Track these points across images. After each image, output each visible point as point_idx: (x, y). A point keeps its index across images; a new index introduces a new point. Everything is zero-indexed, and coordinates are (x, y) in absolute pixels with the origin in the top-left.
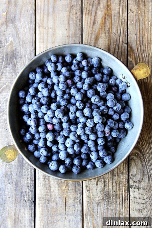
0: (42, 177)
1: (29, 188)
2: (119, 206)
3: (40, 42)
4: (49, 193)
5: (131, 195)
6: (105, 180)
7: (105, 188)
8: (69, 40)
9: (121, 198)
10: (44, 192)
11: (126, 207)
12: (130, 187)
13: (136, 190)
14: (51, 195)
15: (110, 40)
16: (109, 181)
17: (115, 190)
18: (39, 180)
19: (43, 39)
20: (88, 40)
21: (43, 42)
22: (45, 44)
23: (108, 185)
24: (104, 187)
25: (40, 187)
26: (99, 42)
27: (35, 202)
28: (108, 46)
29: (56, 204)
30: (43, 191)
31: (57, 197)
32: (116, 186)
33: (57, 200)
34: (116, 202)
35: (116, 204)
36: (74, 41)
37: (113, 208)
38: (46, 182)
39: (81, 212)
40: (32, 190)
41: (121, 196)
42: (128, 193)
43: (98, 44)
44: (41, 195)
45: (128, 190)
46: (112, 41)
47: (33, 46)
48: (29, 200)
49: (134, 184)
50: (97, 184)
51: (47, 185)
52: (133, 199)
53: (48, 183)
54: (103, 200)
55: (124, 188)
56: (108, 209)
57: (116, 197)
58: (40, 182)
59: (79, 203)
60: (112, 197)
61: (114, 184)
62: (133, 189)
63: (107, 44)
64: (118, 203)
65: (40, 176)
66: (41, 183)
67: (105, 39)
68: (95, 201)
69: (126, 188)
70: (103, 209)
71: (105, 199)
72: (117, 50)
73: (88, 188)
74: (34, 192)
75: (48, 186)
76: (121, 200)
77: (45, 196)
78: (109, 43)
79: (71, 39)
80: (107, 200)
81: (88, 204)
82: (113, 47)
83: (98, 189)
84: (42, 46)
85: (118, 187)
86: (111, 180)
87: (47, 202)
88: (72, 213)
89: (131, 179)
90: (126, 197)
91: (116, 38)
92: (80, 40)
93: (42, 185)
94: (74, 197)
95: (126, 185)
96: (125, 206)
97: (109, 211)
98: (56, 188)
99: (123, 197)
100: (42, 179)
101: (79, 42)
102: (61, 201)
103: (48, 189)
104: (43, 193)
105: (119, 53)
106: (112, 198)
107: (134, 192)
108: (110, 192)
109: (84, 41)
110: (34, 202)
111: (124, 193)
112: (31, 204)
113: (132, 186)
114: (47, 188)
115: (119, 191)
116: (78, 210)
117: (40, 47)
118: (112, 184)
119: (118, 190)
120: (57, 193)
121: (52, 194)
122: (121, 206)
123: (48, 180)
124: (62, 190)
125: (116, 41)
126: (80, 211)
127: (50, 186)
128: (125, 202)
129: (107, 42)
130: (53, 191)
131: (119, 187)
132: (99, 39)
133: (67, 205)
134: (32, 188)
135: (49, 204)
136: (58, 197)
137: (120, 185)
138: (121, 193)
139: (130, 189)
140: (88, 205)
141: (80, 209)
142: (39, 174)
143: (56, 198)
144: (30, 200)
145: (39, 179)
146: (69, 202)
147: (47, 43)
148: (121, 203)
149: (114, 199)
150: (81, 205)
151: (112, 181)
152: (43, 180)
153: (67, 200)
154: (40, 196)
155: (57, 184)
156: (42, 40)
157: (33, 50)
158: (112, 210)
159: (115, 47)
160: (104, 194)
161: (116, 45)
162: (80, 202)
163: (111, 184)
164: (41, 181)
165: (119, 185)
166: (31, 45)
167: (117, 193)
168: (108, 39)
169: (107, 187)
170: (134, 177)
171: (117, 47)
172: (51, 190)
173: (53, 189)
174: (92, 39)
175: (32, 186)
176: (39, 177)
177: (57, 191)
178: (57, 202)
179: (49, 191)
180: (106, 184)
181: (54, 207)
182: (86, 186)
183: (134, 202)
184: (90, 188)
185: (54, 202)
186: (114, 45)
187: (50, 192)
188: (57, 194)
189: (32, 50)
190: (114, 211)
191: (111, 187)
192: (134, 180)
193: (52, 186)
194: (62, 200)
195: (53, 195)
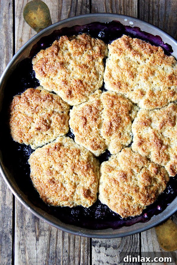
5: (94, 257)
6: (52, 233)
7: (51, 247)
9: (77, 262)
12: (92, 244)
13: (102, 249)
16: (57, 235)
17: (67, 249)
23: (55, 241)
24: (49, 245)
28: (58, 11)
32: (69, 243)
41: (77, 259)
42: (88, 254)
45: (88, 249)
46: (63, 2)
49: (100, 240)
50: (37, 240)
52: (97, 263)
55: (82, 246)
57: (69, 261)
61: (66, 240)
62: (96, 248)
69: (86, 246)
73: (22, 247)
78: (60, 6)
82: (67, 13)
83: (40, 247)
85: (72, 245)
86: (61, 233)
90: (86, 262)
95: (86, 242)
99: (80, 260)
107: (99, 252)
108: (59, 253)
111: (82, 254)
113: (96, 242)
115: (74, 252)
118: (63, 239)
119: (72, 249)
131: (74, 245)
137: (76, 242)
138: (77, 253)
139: (93, 247)
151: (63, 235)
160: (49, 257)
161: (71, 9)
163: (60, 240)
165: (75, 240)
167: (71, 254)
169: (55, 245)
171: (72, 12)
180: (53, 240)
182: (20, 244)
184: (25, 247)
186: (68, 8)
191: (60, 245)
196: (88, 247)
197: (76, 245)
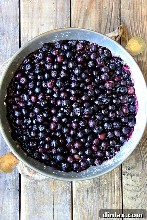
1: (14, 176)
2: (111, 194)
3: (24, 17)
5: (124, 182)
8: (57, 15)
9: (113, 185)
11: (119, 195)
12: (123, 174)
13: (129, 177)
14: (37, 183)
15: (101, 15)
17: (106, 177)
19: (28, 14)
20: (77, 14)
21: (28, 17)
22: (30, 19)
26: (89, 17)
27: (20, 191)
28: (99, 22)
29: (42, 193)
31: (44, 185)
33: (44, 188)
34: (108, 189)
35: (108, 192)
36: (62, 15)
37: (104, 196)
39: (70, 201)
40: (16, 178)
41: (113, 183)
42: (120, 180)
43: (88, 19)
44: (27, 183)
45: (120, 177)
46: (103, 16)
47: (17, 21)
48: (13, 188)
49: (128, 171)
52: (126, 186)
54: (93, 188)
55: (116, 175)
56: (99, 197)
57: (108, 185)
59: (67, 191)
60: (104, 185)
62: (125, 176)
63: (97, 20)
64: (110, 191)
67: (96, 13)
68: (85, 189)
69: (119, 175)
70: (94, 197)
71: (95, 186)
72: (109, 26)
74: (19, 180)
76: (113, 188)
77: (31, 185)
78: (100, 19)
79: (58, 13)
82: (105, 23)
84: (26, 21)
85: (109, 174)
88: (61, 202)
89: (124, 165)
90: (119, 185)
91: (108, 13)
92: (68, 15)
94: (62, 185)
95: (119, 172)
96: (117, 194)
97: (100, 200)
99: (115, 184)
101: (67, 17)
105: (110, 29)
106: (103, 185)
107: (128, 179)
108: (101, 179)
109: (73, 16)
110: (18, 190)
111: (116, 180)
112: (16, 193)
113: (125, 172)
115: (111, 179)
116: (66, 199)
117: (25, 22)
119: (109, 177)
122: (113, 194)
125: (108, 16)
126: (69, 200)
128: (117, 190)
129: (98, 17)
132: (90, 14)
133: (55, 194)
134: (17, 176)
135: (35, 192)
138: (113, 180)
139: (123, 175)
140: (77, 193)
141: (68, 198)
144: (15, 188)
146: (57, 191)
147: (32, 17)
148: (113, 191)
149: (106, 187)
150: (70, 193)
153: (54, 188)
154: (25, 184)
156: (26, 15)
157: (17, 26)
158: (103, 199)
159: (107, 23)
160: (95, 182)
161: (107, 21)
162: (69, 191)
166: (15, 20)
167: (109, 180)
168: (99, 14)
170: (127, 163)
171: (108, 23)
174: (81, 14)
175: (16, 174)
181: (40, 195)
183: (127, 190)
185: (41, 191)
186: (105, 20)
188: (44, 182)
189: (15, 25)
190: (105, 200)
192: (127, 167)
194: (50, 189)
195: (39, 183)
196: (120, 176)
197: (112, 174)
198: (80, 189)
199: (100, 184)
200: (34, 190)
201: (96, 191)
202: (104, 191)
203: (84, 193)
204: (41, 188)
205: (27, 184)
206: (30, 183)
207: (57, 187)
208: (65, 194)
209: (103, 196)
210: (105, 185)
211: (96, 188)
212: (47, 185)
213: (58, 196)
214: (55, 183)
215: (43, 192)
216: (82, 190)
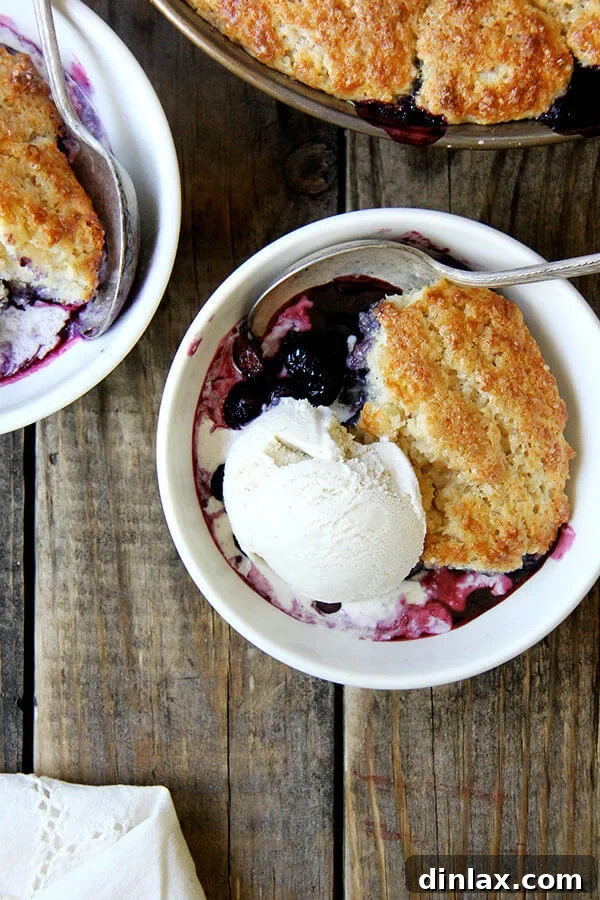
0: (73, 544)
2: (575, 735)
4: (121, 650)
10: (88, 643)
14: (132, 660)
18: (54, 564)
25: (60, 612)
27: (27, 704)
29: (164, 721)
30: (80, 633)
31: (176, 672)
33: (173, 691)
34: (556, 707)
35: (555, 725)
37: (532, 746)
38: (103, 579)
39: (330, 771)
44: (69, 659)
51: (108, 597)
53: (116, 583)
54: (468, 698)
56: (499, 754)
58: (60, 575)
59: (312, 713)
60: (532, 679)
64: (567, 714)
65: (62, 537)
66: (70, 585)
70: (469, 750)
71: (481, 687)
74: (22, 639)
75: (113, 602)
76: (586, 701)
77: (93, 669)
80: (492, 698)
81: (374, 721)
87: (109, 706)
88: (272, 775)
93: (74, 595)
94: (282, 675)
97: (509, 768)
98: (168, 619)
100: (72, 555)
102: (200, 701)
103: (118, 627)
104: (81, 647)
106: (526, 681)
110: (20, 703)
112: (6, 720)
114: (110, 617)
116: (305, 758)
120: (172, 648)
121: (141, 655)
122: (585, 733)
123: (111, 568)
124: (205, 627)
126: (321, 762)
127: (130, 607)
130: (150, 639)
133: (240, 727)
134: (9, 616)
135: (117, 714)
136: (177, 675)
140: (370, 724)
141: (319, 752)
142: (58, 525)
143: (165, 681)
145: (55, 555)
146: (252, 707)
148: (585, 715)
149: (542, 691)
150: (328, 727)
152: (83, 566)
153: (236, 695)
154: (62, 665)
155: (174, 589)
158: (526, 760)
162: (322, 711)
164: (71, 570)
172: (136, 632)
173: (144, 622)
175: (9, 603)
176: (57, 545)
177: (172, 637)
178: (173, 707)
179: (121, 639)
181: (151, 735)
185: (155, 707)
187: (131, 643)
188: (171, 656)
190: (537, 767)
193: (139, 601)
194: (208, 695)
195: (146, 661)
198: (387, 700)
199: (510, 675)
200: (113, 703)
201: (484, 712)
202: (535, 716)
203: (413, 723)
204: (155, 693)
205: (70, 663)
206: (88, 661)
207: (252, 686)
208: (299, 730)
209: (528, 744)
210: (538, 683)
211: (486, 697)
212: (190, 674)
213: (258, 739)
214: (240, 660)
215: (168, 716)
216: (401, 706)
